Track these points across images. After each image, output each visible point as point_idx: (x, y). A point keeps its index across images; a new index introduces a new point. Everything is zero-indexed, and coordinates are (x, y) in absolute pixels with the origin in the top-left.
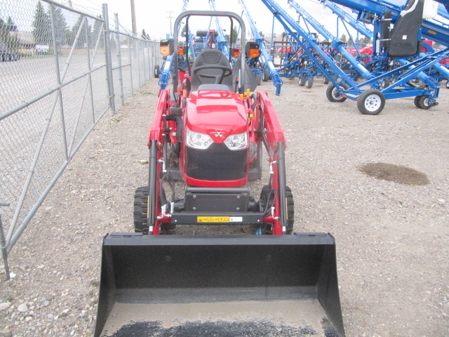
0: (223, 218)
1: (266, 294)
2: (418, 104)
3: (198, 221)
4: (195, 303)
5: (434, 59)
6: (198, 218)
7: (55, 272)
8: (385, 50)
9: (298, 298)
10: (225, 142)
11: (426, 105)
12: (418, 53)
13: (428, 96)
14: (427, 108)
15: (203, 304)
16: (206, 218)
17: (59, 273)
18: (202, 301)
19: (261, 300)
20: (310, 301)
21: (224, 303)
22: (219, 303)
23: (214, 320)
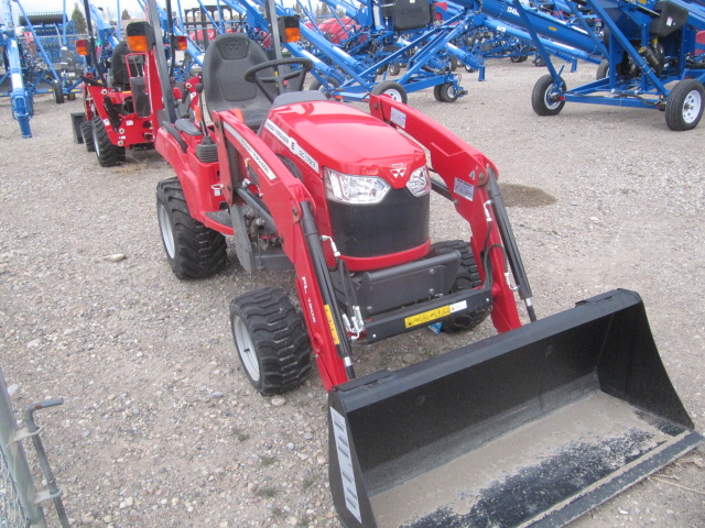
0: (441, 309)
1: (542, 405)
2: (441, 97)
3: (407, 326)
4: (456, 459)
5: (452, 29)
6: (407, 320)
7: (164, 501)
8: (390, 20)
9: (578, 397)
10: (408, 184)
11: (451, 96)
12: (431, 21)
13: (452, 84)
14: (453, 100)
15: (468, 454)
16: (417, 316)
17: (174, 501)
18: (465, 451)
19: (537, 417)
20: (591, 395)
21: (494, 442)
22: (488, 445)
23: (514, 473)
